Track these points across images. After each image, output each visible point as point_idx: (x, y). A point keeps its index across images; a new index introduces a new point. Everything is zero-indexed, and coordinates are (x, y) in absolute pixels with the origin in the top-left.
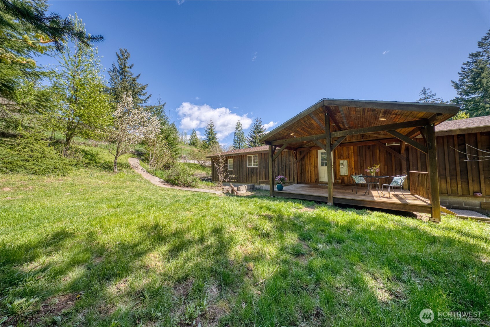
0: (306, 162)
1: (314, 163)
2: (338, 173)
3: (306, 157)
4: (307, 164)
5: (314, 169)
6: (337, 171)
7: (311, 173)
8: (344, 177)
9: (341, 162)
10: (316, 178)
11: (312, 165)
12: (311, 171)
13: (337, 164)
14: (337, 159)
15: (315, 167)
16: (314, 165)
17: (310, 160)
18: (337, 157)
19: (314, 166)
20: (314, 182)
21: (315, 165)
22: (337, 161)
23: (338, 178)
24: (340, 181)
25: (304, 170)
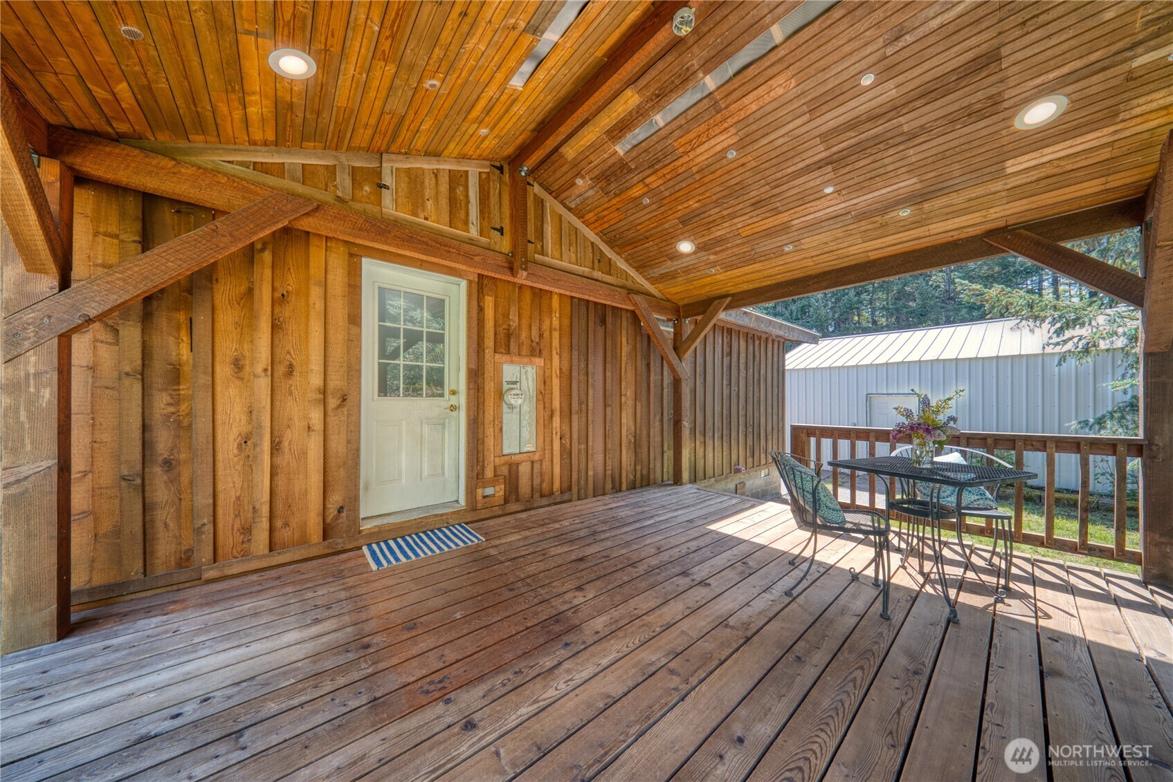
0: (227, 347)
1: (316, 365)
2: (490, 442)
3: (225, 291)
4: (238, 365)
5: (316, 416)
6: (490, 431)
7: (284, 460)
8: (517, 465)
9: (510, 371)
10: (336, 499)
11: (297, 379)
12: (291, 437)
13: (489, 386)
14: (489, 352)
15: (333, 402)
16: (316, 380)
17: (276, 327)
18: (489, 342)
19: (324, 391)
20: (315, 533)
21: (335, 382)
22: (489, 368)
23: (489, 473)
24: (495, 491)
25: (182, 427)
